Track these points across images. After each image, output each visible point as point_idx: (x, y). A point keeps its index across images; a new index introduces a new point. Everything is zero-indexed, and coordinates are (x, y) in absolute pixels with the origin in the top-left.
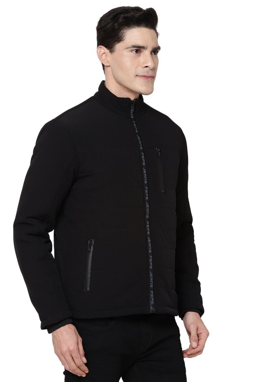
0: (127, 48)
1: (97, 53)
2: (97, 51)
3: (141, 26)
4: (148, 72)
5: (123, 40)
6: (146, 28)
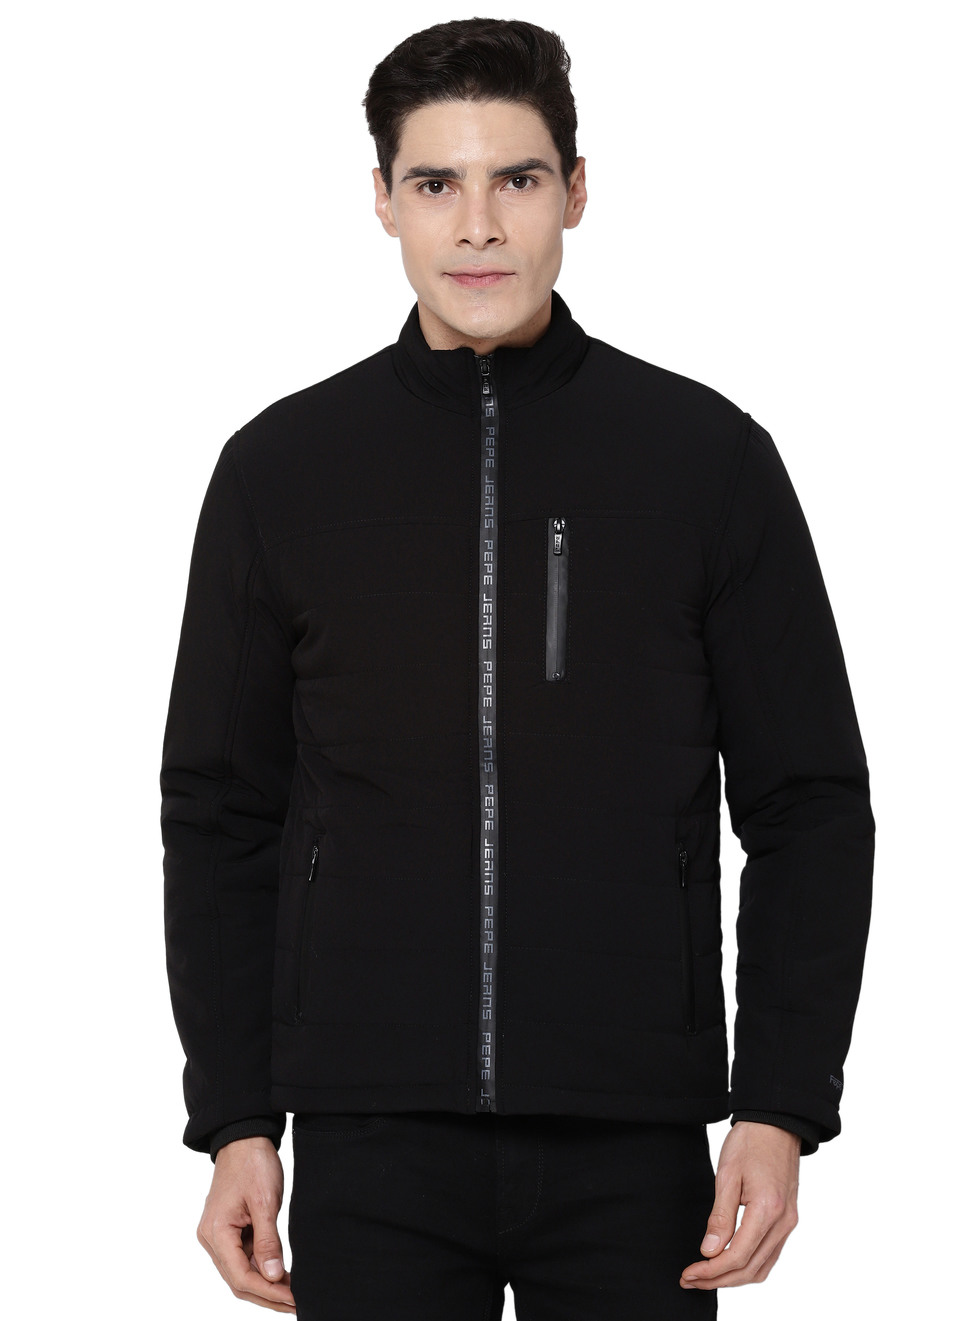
4: (472, 259)
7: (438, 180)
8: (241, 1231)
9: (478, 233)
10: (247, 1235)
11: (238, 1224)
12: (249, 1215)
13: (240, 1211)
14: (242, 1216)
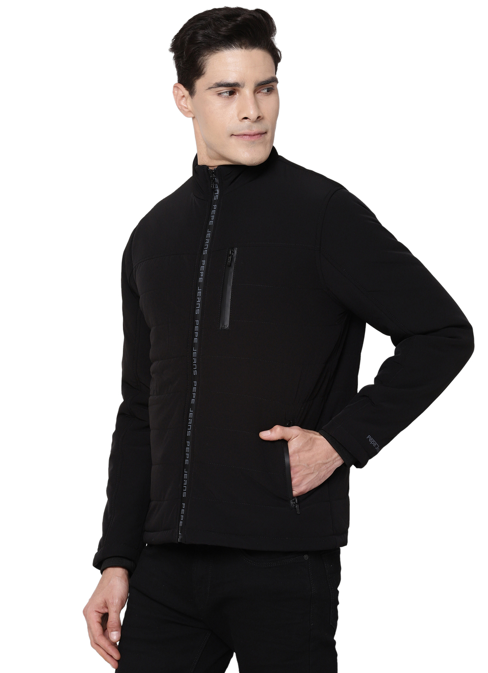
0: (210, 88)
1: (174, 95)
2: (174, 92)
3: (231, 47)
4: (249, 127)
5: (204, 74)
6: (242, 48)
7: (233, 89)
8: (101, 615)
9: (252, 113)
10: (104, 618)
11: (100, 611)
12: (107, 608)
13: (102, 605)
14: (103, 608)
